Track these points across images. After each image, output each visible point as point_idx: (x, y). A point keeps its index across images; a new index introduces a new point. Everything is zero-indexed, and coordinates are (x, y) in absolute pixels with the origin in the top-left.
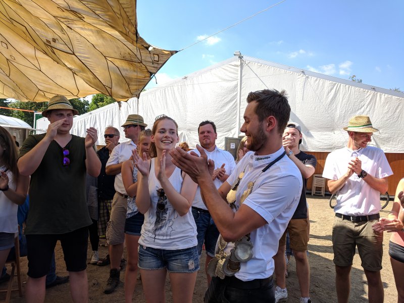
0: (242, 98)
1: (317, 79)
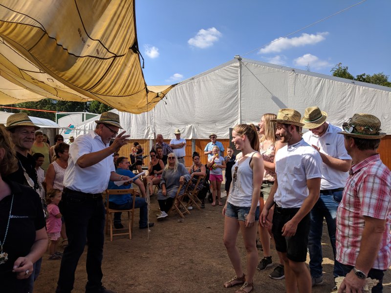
1: (305, 77)
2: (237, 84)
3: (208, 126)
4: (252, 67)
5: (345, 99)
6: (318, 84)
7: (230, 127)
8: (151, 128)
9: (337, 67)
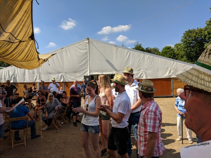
0: (90, 57)
1: (121, 49)
2: (87, 52)
3: (72, 74)
4: (95, 43)
5: (140, 61)
6: (128, 53)
7: (84, 75)
8: (38, 76)
9: (137, 44)
